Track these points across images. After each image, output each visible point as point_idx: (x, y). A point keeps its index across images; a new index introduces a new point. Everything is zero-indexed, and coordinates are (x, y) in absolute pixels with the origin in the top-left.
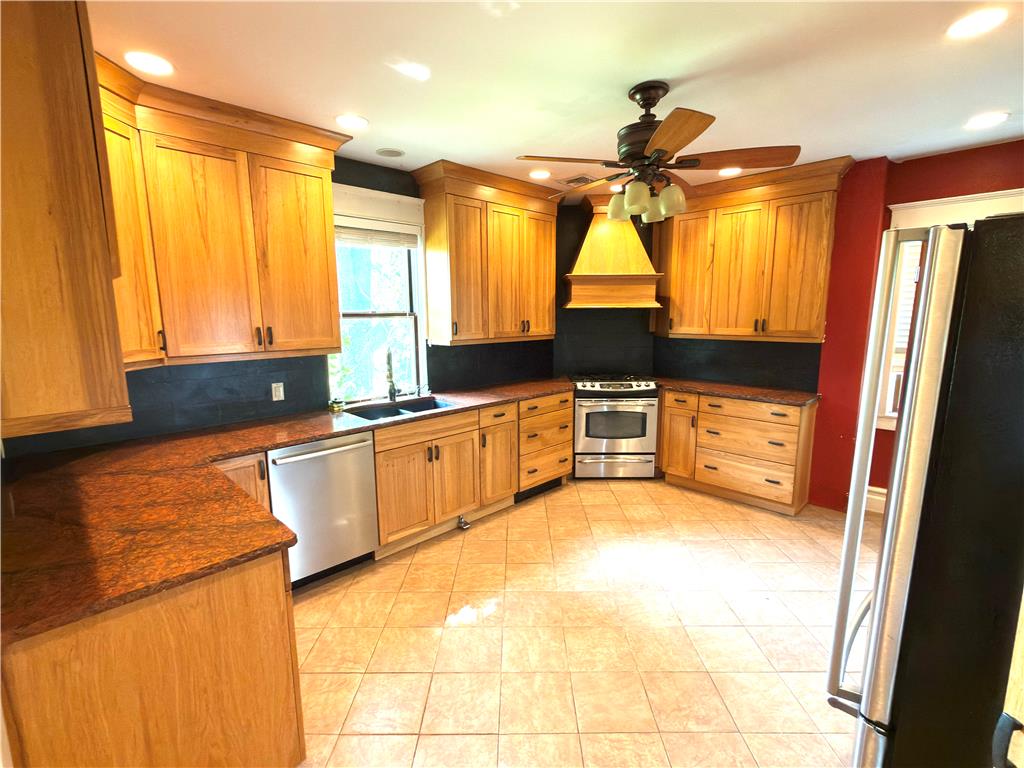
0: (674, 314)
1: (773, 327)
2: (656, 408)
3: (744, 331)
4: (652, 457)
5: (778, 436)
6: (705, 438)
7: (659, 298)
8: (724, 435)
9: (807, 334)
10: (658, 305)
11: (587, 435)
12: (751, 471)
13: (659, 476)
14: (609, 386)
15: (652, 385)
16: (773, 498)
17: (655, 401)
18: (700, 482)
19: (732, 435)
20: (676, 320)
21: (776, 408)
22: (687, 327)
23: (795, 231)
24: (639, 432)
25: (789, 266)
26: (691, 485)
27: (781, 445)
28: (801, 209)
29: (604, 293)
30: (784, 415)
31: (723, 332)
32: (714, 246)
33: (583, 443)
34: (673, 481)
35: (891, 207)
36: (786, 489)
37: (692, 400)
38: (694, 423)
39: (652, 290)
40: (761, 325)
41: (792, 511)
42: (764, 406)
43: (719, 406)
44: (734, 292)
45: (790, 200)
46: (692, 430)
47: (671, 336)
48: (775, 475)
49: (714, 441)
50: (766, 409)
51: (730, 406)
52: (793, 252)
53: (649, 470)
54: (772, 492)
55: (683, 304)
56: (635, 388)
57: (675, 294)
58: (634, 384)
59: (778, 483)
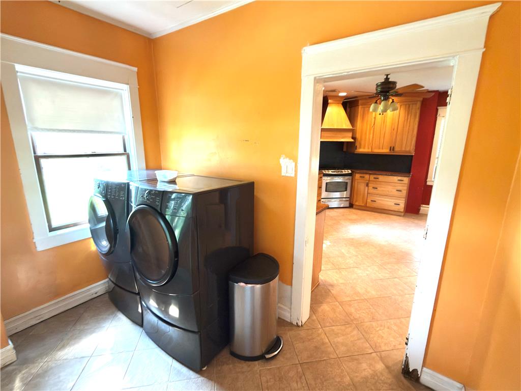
0: (357, 144)
1: (397, 149)
2: (350, 180)
3: (385, 151)
4: (348, 199)
5: (399, 188)
6: (371, 190)
7: (353, 138)
8: (379, 188)
9: (409, 152)
10: (353, 140)
11: (326, 191)
12: (387, 201)
13: (351, 206)
14: (334, 172)
15: (350, 172)
16: (396, 210)
17: (350, 177)
18: (369, 207)
19: (382, 189)
20: (358, 147)
21: (400, 178)
22: (363, 149)
23: (406, 115)
24: (344, 190)
25: (404, 127)
26: (366, 208)
27: (400, 191)
28: (409, 107)
29: (329, 135)
30: (402, 181)
31: (377, 151)
32: (375, 118)
33: (324, 194)
34: (357, 207)
35: (439, 108)
36: (402, 206)
37: (367, 176)
38: (367, 185)
39: (350, 134)
40: (392, 149)
41: (403, 214)
42: (395, 177)
43: (378, 178)
44: (382, 136)
45: (405, 103)
46: (366, 188)
47: (356, 153)
48: (397, 201)
49: (375, 191)
50: (395, 179)
51: (382, 178)
52: (405, 123)
53: (347, 204)
54: (396, 208)
55: (361, 139)
56: (344, 173)
57: (358, 136)
58: (343, 171)
59: (399, 205)
